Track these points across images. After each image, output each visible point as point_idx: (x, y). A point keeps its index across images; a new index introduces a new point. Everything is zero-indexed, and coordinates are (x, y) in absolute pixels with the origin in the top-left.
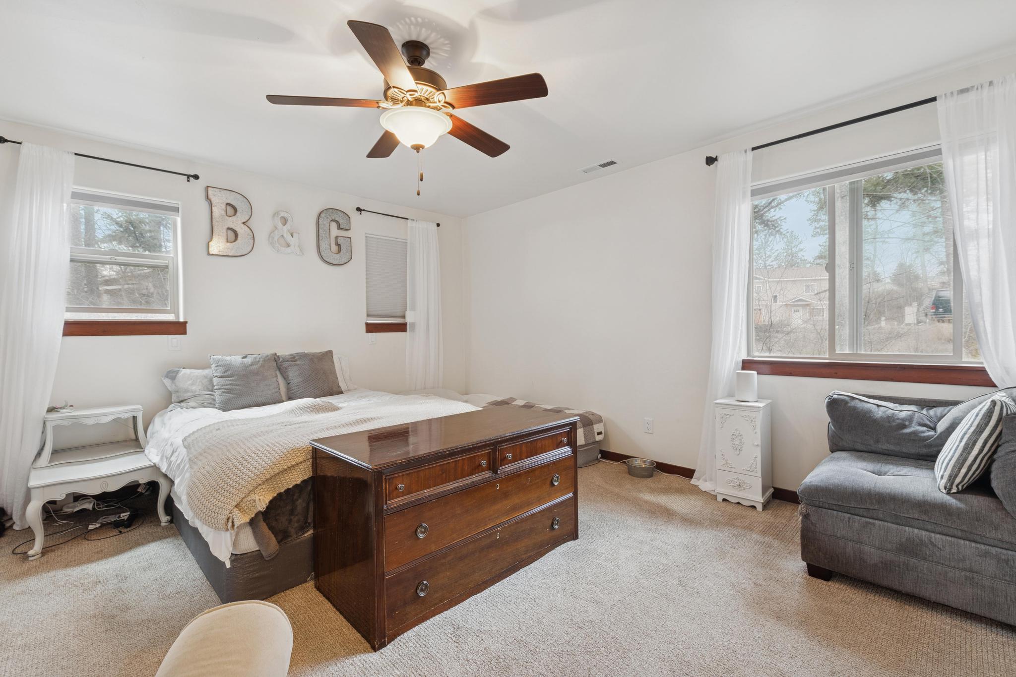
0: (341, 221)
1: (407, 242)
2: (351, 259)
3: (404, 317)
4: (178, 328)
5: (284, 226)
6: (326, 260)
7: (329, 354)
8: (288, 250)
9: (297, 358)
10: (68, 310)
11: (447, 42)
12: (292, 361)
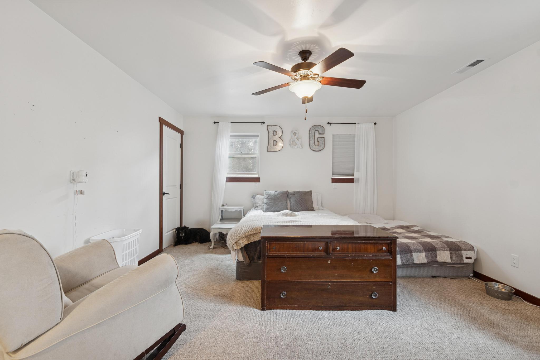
0: (320, 130)
1: (355, 136)
2: (324, 147)
3: (353, 175)
4: (257, 180)
5: (295, 136)
6: (312, 149)
7: (311, 192)
8: (296, 147)
9: (295, 193)
10: (228, 174)
11: (315, 45)
12: (293, 194)
